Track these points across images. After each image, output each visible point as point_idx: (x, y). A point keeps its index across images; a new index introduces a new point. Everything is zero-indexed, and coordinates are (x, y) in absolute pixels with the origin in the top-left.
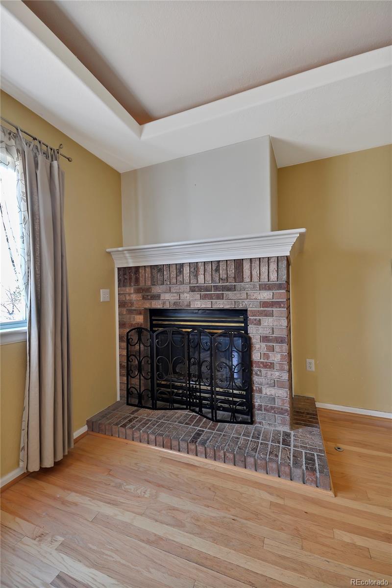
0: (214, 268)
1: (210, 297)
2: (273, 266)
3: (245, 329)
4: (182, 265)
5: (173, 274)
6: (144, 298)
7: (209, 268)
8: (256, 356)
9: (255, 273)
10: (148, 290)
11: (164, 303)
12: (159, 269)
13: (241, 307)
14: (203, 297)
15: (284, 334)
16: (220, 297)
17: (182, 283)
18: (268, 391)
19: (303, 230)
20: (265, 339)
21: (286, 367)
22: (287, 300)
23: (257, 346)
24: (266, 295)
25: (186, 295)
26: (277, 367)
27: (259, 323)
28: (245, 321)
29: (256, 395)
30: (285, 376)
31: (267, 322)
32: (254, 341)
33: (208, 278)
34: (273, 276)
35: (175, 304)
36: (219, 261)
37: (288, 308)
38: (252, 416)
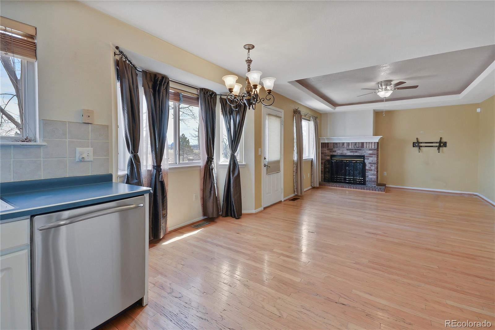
0: (355, 144)
1: (353, 152)
2: (373, 144)
3: (364, 161)
4: (344, 143)
5: (341, 145)
6: (330, 152)
7: (353, 144)
8: (367, 168)
9: (368, 146)
10: (332, 149)
11: (337, 153)
12: (336, 144)
13: (363, 155)
14: (351, 152)
15: (376, 162)
16: (356, 152)
17: (344, 148)
18: (370, 177)
19: (382, 136)
20: (370, 163)
21: (376, 170)
22: (377, 153)
23: (367, 165)
24: (371, 152)
25: (345, 151)
26: (373, 170)
27: (368, 159)
28: (364, 159)
29: (367, 178)
30: (376, 173)
31: (371, 159)
32: (366, 164)
33: (353, 147)
34: (373, 147)
35: (341, 154)
36: (356, 143)
37: (378, 156)
38: (365, 183)
